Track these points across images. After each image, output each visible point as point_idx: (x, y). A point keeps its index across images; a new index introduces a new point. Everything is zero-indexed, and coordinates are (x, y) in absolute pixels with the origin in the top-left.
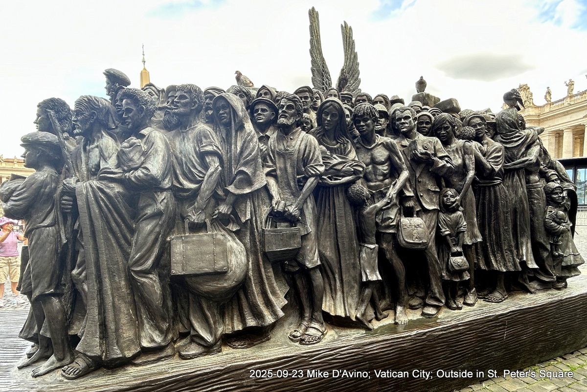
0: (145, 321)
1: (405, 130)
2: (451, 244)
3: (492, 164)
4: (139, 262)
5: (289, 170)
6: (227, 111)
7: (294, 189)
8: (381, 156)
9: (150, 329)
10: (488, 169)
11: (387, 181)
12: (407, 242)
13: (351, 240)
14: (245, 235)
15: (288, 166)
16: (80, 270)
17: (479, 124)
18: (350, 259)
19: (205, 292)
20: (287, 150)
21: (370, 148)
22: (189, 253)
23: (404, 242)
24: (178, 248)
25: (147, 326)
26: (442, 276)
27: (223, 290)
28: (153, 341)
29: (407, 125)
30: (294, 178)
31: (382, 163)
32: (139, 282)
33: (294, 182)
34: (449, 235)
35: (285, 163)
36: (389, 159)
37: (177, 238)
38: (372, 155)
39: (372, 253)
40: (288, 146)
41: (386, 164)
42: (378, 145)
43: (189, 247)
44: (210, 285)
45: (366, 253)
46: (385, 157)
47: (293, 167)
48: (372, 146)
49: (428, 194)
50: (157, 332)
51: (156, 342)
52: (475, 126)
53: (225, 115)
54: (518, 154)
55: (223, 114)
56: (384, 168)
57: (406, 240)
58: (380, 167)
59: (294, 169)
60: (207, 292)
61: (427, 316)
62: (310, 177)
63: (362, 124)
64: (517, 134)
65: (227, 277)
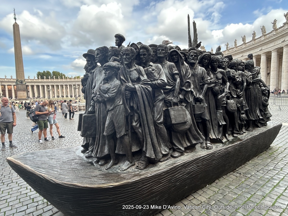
0: (162, 144)
1: (224, 66)
2: (241, 110)
3: (250, 80)
4: (159, 119)
5: (197, 81)
6: (177, 56)
7: (199, 89)
8: (220, 76)
9: (164, 146)
10: (249, 82)
11: (221, 86)
12: (231, 109)
13: (214, 109)
14: (188, 107)
15: (196, 79)
16: (136, 123)
17: (243, 65)
18: (214, 116)
19: (180, 131)
20: (195, 73)
21: (216, 73)
22: (176, 115)
23: (230, 110)
24: (172, 113)
25: (162, 146)
26: (238, 122)
27: (186, 129)
28: (166, 151)
29: (225, 65)
30: (199, 85)
31: (220, 79)
32: (159, 127)
33: (199, 86)
34: (240, 106)
35: (194, 78)
36: (223, 78)
37: (171, 109)
38: (216, 76)
39: (221, 114)
40: (195, 72)
41: (221, 80)
42: (218, 72)
43: (175, 112)
44: (182, 128)
45: (219, 114)
46: (221, 77)
47: (198, 80)
48: (216, 72)
49: (233, 91)
50: (166, 148)
51: (167, 152)
52: (242, 66)
53: (176, 58)
54: (255, 77)
55: (175, 58)
56: (221, 81)
57: (231, 108)
58: (220, 81)
59: (199, 81)
60: (181, 131)
61: (236, 137)
62: (206, 84)
63: (215, 64)
64: (254, 69)
65: (187, 124)
